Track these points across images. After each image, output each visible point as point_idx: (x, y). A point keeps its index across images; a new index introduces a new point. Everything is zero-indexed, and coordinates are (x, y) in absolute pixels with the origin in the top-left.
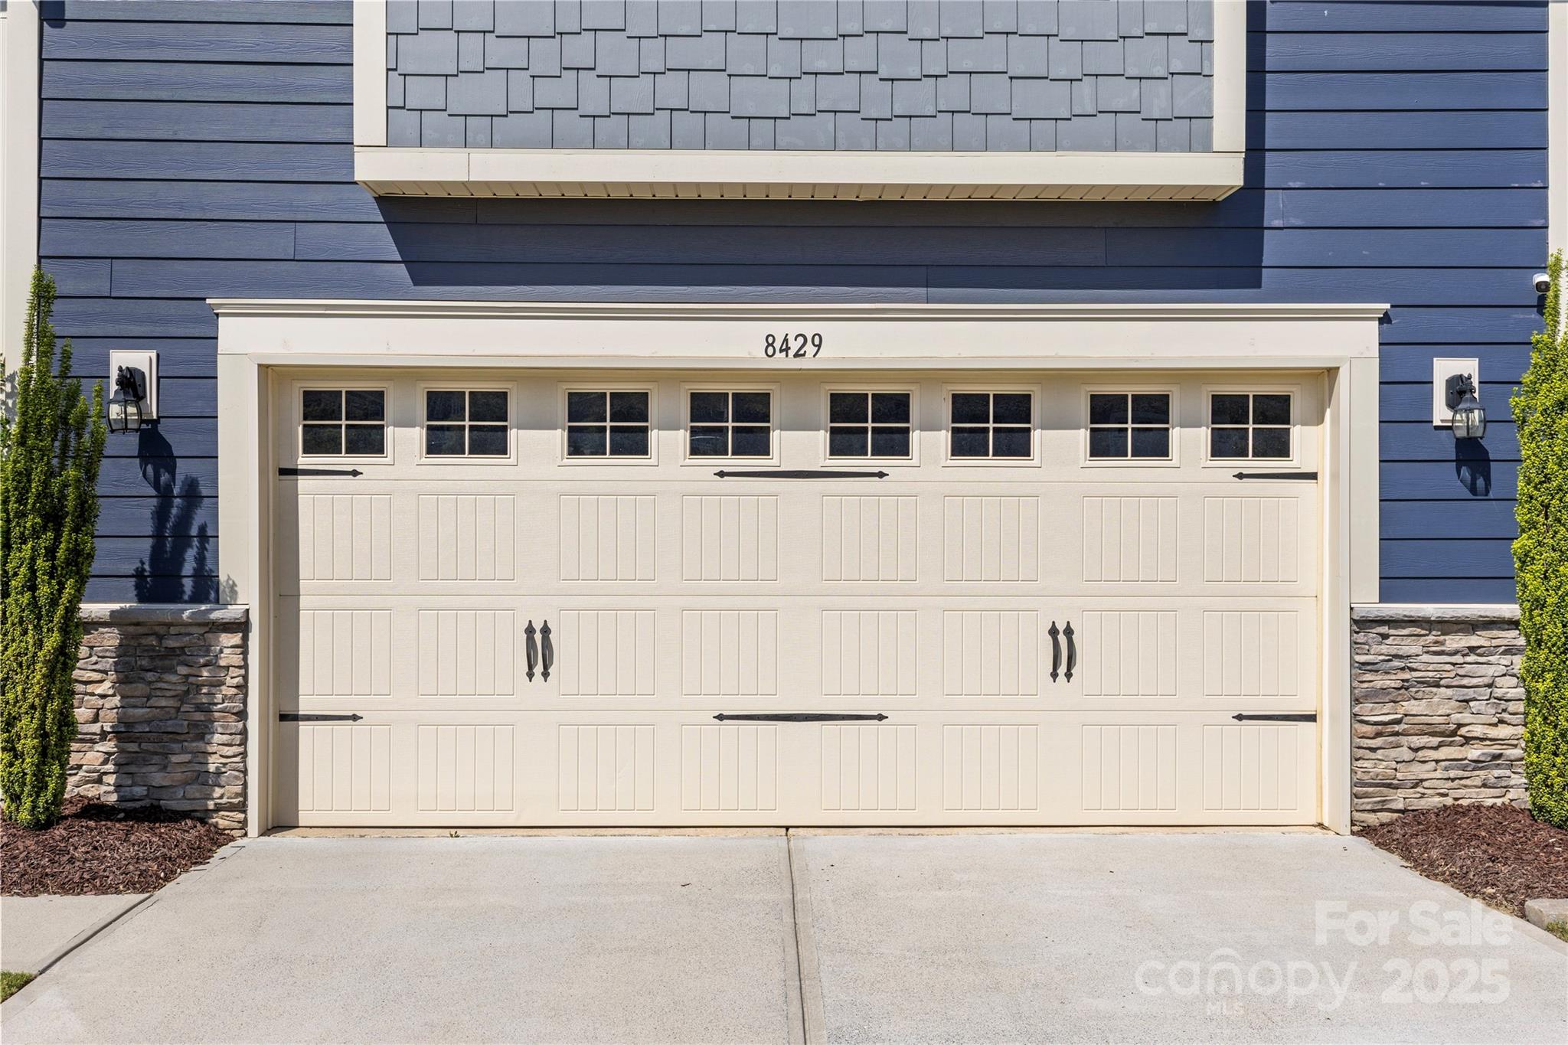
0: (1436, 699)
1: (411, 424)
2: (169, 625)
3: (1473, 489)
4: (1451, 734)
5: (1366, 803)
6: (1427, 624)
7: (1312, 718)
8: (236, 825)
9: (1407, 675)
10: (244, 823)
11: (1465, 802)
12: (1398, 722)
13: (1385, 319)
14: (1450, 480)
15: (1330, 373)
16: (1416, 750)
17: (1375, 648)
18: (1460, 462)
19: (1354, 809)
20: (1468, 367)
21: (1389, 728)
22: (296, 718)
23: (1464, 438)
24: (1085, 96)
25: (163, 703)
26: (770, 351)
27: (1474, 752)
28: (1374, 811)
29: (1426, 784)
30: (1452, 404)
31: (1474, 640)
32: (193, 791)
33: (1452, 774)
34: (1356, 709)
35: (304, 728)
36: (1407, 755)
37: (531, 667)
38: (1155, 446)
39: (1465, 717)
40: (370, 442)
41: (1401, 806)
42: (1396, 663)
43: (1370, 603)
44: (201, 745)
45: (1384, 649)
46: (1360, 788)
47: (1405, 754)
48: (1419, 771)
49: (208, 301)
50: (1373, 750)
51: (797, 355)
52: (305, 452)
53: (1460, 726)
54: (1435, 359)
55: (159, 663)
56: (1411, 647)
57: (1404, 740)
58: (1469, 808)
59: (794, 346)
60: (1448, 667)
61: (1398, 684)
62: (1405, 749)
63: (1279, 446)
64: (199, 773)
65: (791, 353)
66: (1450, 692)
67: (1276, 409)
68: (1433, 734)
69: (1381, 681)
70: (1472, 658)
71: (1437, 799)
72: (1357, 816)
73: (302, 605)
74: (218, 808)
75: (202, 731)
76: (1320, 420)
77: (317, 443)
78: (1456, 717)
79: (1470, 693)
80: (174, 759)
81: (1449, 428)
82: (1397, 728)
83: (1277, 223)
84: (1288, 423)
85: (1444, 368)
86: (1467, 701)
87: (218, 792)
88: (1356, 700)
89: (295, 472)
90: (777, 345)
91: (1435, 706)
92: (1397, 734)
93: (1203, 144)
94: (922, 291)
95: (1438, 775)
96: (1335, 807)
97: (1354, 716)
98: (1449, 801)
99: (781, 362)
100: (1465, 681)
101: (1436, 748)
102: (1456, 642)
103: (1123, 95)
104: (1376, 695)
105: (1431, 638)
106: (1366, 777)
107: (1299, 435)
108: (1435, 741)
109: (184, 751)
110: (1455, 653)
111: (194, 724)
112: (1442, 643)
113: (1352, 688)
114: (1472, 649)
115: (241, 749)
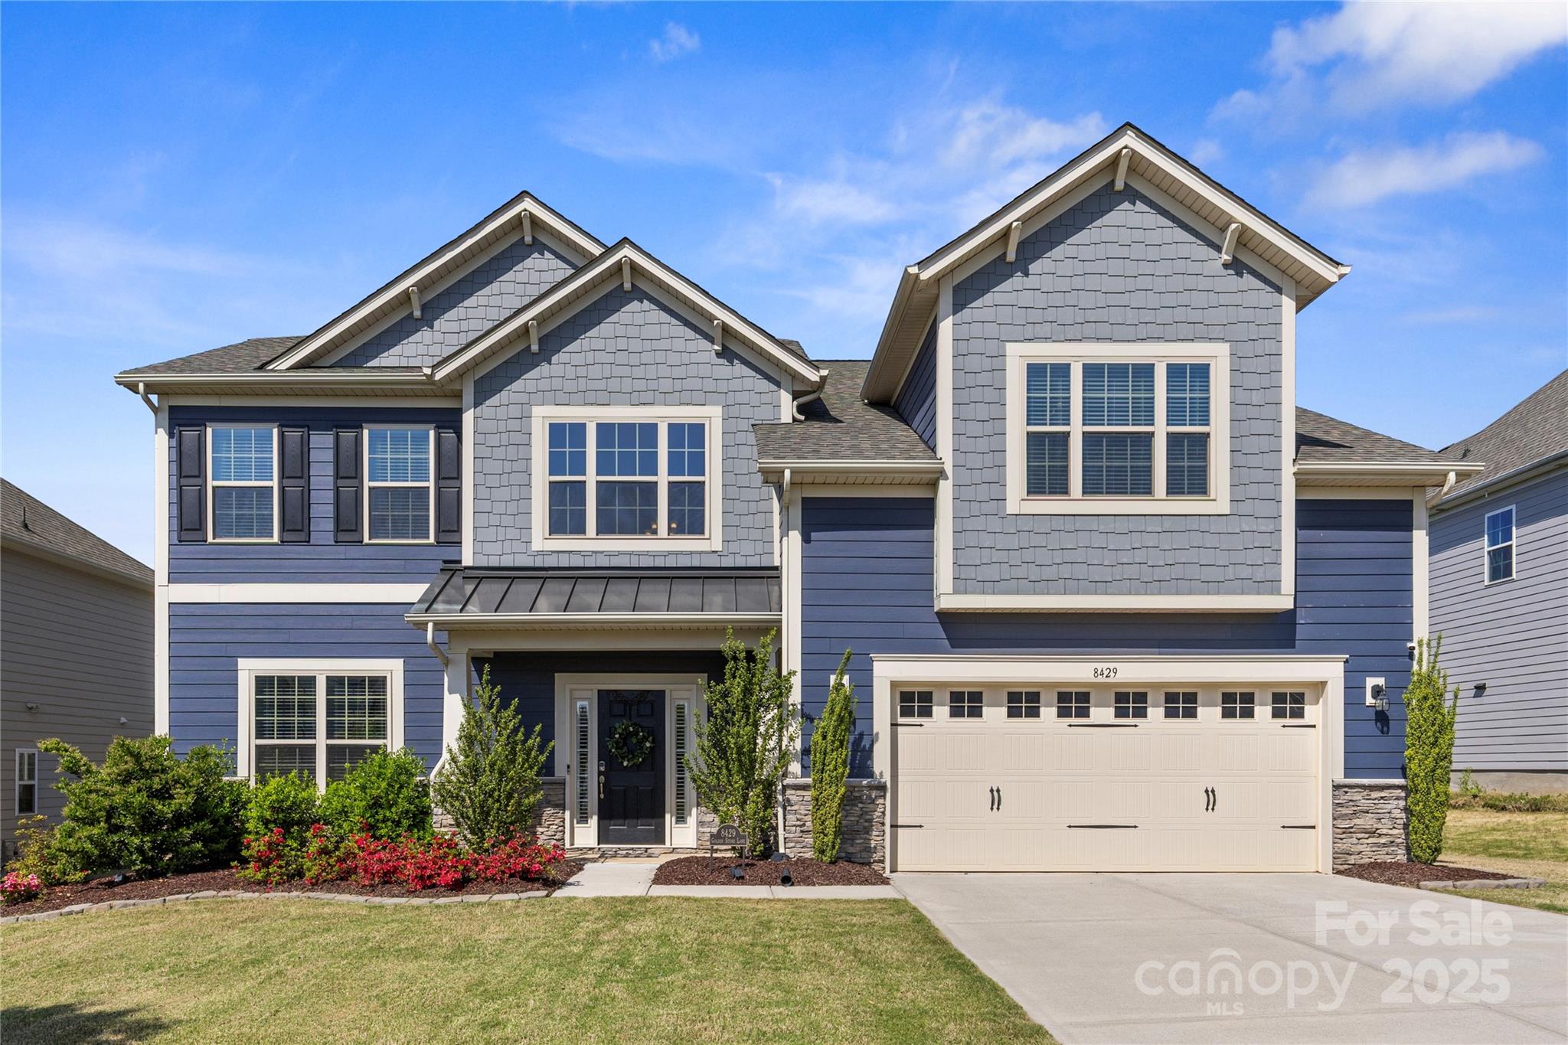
0: (1367, 818)
1: (943, 705)
2: (854, 787)
3: (1382, 732)
4: (1372, 833)
5: (1339, 861)
6: (1364, 787)
7: (1314, 827)
8: (880, 869)
9: (1355, 808)
10: (884, 868)
11: (1379, 861)
12: (1352, 828)
13: (1346, 662)
14: (1372, 728)
15: (1323, 684)
16: (1359, 839)
17: (1342, 798)
18: (1377, 721)
19: (1334, 864)
20: (1380, 681)
21: (1348, 830)
22: (897, 826)
23: (1380, 711)
24: (1230, 572)
25: (853, 819)
26: (1096, 675)
27: (1383, 840)
28: (1342, 864)
29: (1363, 853)
30: (1374, 697)
31: (1383, 794)
32: (864, 855)
33: (1374, 849)
34: (1335, 823)
35: (900, 830)
36: (1356, 841)
37: (992, 806)
38: (1248, 714)
39: (1379, 826)
40: (926, 712)
41: (1353, 862)
42: (1351, 803)
43: (1340, 778)
44: (868, 836)
45: (1346, 797)
46: (1336, 856)
47: (1355, 841)
48: (1360, 848)
49: (871, 655)
50: (1341, 839)
51: (1107, 677)
52: (901, 716)
53: (1377, 829)
54: (1367, 678)
55: (851, 803)
56: (1357, 797)
57: (1354, 835)
58: (1381, 863)
59: (1106, 673)
60: (1373, 805)
61: (1352, 812)
62: (1355, 839)
63: (1299, 713)
64: (866, 847)
65: (1105, 676)
66: (1373, 815)
67: (1298, 698)
68: (1366, 833)
69: (1345, 811)
70: (1382, 801)
71: (1368, 859)
72: (1335, 866)
73: (899, 780)
74: (875, 862)
75: (868, 831)
76: (1318, 703)
77: (907, 712)
78: (1375, 826)
79: (1381, 816)
80: (857, 841)
81: (1374, 706)
82: (1352, 830)
83: (1303, 622)
84: (1303, 704)
85: (1371, 682)
86: (1380, 819)
87: (875, 855)
88: (1334, 819)
89: (897, 725)
90: (1099, 673)
91: (1366, 821)
92: (1351, 833)
93: (1277, 591)
94: (1157, 650)
95: (1368, 849)
96: (1326, 863)
97: (1334, 825)
98: (1373, 860)
99: (1101, 679)
100: (1379, 811)
101: (1367, 839)
102: (1375, 795)
103: (1245, 572)
104: (1343, 817)
105: (1365, 793)
106: (1339, 851)
107: (1308, 709)
108: (1367, 836)
109: (861, 838)
110: (1376, 799)
111: (865, 828)
112: (1370, 795)
113: (1333, 814)
114: (1382, 798)
115: (882, 838)
